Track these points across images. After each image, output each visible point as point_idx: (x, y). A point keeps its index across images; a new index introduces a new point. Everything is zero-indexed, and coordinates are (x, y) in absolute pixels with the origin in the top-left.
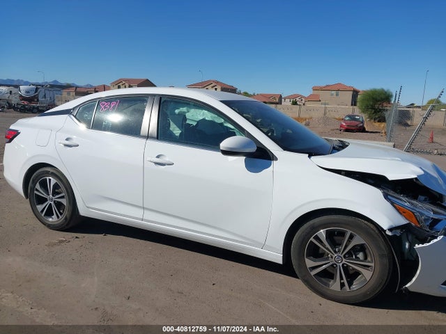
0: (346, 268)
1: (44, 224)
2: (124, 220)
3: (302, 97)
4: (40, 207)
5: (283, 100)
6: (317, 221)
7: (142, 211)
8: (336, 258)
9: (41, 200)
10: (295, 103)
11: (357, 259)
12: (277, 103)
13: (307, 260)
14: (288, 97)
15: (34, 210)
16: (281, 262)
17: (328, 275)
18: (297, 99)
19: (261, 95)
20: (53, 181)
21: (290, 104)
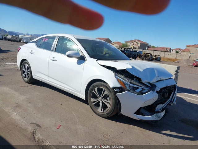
0: (103, 103)
1: (23, 79)
2: (43, 80)
3: (181, 50)
4: (23, 74)
5: (172, 51)
6: (95, 84)
7: (48, 77)
8: (100, 99)
9: (24, 72)
10: (177, 52)
11: (107, 100)
12: (168, 52)
13: (91, 98)
14: (174, 50)
15: (22, 75)
16: (85, 99)
17: (97, 105)
18: (179, 51)
19: (160, 47)
20: (27, 65)
21: (175, 53)
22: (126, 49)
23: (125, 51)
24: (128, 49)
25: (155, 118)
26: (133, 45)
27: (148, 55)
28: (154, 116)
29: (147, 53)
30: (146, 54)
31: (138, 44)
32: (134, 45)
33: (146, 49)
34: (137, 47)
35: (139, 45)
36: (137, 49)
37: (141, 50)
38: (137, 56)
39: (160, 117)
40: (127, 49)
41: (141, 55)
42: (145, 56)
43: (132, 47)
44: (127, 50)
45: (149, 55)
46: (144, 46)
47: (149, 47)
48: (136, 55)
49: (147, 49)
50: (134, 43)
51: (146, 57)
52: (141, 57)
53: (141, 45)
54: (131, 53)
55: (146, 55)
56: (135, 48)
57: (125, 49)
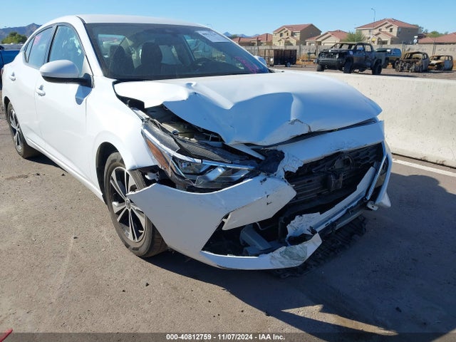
8: (127, 203)
22: (353, 47)
23: (351, 53)
24: (359, 47)
25: (281, 262)
26: (379, 34)
27: (418, 58)
28: (277, 254)
29: (414, 51)
30: (412, 54)
31: (391, 30)
32: (379, 36)
33: (413, 44)
34: (388, 39)
35: (395, 33)
36: (389, 43)
37: (400, 47)
38: (383, 62)
39: (299, 257)
40: (356, 48)
41: (398, 59)
42: (409, 62)
43: (375, 39)
44: (355, 51)
45: (421, 56)
46: (408, 33)
47: (421, 37)
48: (381, 61)
49: (415, 41)
50: (380, 30)
51: (411, 63)
52: (397, 63)
53: (399, 33)
54: (366, 57)
55: (410, 58)
56: (385, 43)
57: (350, 46)
